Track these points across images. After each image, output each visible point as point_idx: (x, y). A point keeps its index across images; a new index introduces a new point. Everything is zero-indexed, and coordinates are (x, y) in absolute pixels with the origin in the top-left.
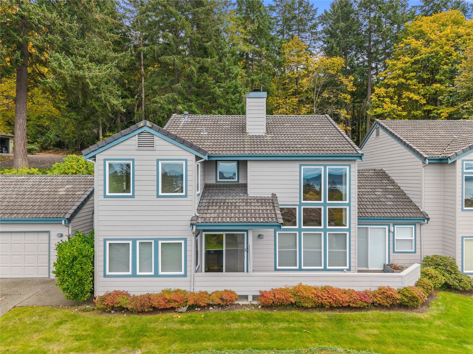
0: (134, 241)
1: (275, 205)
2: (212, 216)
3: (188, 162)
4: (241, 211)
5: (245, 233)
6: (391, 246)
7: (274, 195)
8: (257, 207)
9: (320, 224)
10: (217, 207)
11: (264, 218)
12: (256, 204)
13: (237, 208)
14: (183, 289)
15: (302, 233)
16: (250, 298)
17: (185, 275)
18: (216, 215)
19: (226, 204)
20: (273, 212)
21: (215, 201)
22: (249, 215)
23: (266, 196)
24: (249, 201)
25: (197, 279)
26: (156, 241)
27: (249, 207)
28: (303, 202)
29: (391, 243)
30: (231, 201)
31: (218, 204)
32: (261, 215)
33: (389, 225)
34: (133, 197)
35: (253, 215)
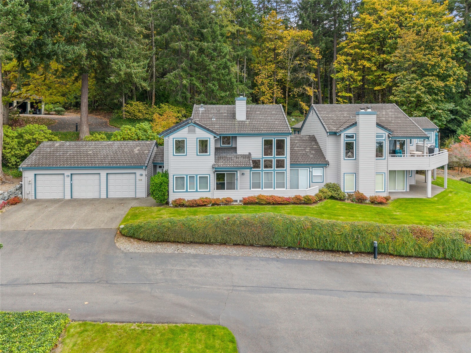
0: (187, 176)
1: (250, 158)
2: (221, 164)
3: (211, 139)
4: (234, 162)
5: (236, 172)
6: (311, 179)
7: (250, 153)
8: (241, 159)
9: (272, 168)
10: (223, 160)
11: (244, 165)
12: (241, 158)
13: (232, 160)
14: (209, 197)
15: (263, 172)
16: (238, 201)
17: (210, 191)
18: (223, 164)
19: (227, 158)
20: (249, 162)
21: (222, 157)
22: (238, 163)
23: (246, 154)
24: (238, 157)
25: (215, 193)
26: (197, 175)
27: (238, 160)
28: (264, 156)
29: (311, 177)
30: (229, 157)
31: (223, 158)
32: (243, 164)
33: (310, 168)
34: (186, 155)
35: (240, 163)
